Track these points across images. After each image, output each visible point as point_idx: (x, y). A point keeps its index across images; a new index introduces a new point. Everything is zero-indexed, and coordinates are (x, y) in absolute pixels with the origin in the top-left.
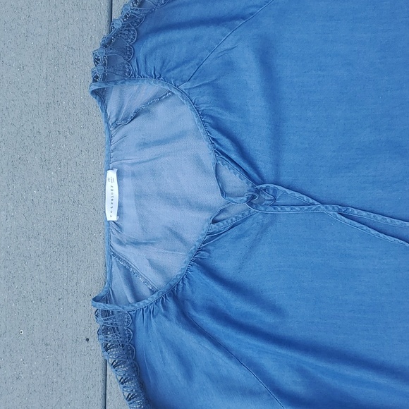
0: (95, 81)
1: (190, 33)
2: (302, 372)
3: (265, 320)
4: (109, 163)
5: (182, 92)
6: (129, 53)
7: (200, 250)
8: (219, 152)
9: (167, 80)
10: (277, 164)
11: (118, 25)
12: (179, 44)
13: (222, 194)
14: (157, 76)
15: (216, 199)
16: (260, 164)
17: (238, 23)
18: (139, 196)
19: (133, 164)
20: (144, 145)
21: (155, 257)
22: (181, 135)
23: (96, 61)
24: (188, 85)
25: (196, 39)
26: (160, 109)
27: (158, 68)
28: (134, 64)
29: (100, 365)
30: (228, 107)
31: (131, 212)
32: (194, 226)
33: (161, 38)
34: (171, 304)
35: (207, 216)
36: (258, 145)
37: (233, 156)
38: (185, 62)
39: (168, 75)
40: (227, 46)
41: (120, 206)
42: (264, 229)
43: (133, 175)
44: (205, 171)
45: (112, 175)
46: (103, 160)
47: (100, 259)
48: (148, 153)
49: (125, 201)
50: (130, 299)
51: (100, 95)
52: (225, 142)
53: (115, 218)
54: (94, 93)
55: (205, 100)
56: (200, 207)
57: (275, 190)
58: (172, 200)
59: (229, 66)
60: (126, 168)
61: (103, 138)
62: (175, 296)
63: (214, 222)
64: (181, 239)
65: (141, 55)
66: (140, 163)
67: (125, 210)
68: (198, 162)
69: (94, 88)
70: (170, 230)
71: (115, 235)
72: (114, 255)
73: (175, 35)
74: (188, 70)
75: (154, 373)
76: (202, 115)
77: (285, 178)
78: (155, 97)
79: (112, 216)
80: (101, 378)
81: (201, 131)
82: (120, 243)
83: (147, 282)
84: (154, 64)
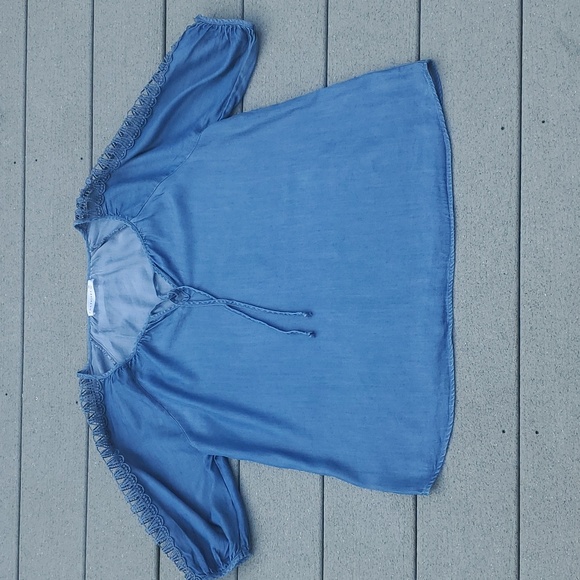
0: (77, 219)
1: (135, 186)
2: (207, 418)
3: (184, 383)
4: (89, 275)
5: (132, 224)
6: (101, 199)
7: (145, 334)
8: (155, 265)
9: (123, 217)
10: (191, 273)
12: (130, 192)
13: (157, 294)
14: (118, 214)
15: (154, 299)
16: (181, 272)
17: (163, 178)
18: (108, 297)
19: (103, 275)
20: (111, 261)
21: (116, 341)
24: (136, 220)
25: (139, 189)
26: (121, 237)
27: (118, 209)
28: (104, 207)
30: (161, 233)
31: (102, 309)
32: (141, 318)
34: (125, 373)
35: (148, 310)
36: (179, 260)
37: (163, 268)
38: (134, 204)
39: (124, 214)
40: (157, 193)
41: (96, 305)
42: (183, 318)
43: (105, 283)
44: (148, 279)
45: (90, 283)
46: (86, 273)
47: (85, 344)
48: (112, 267)
49: (99, 301)
50: (101, 371)
51: (83, 228)
52: (158, 257)
54: (78, 227)
55: (146, 229)
56: (145, 304)
57: (190, 291)
58: (128, 300)
59: (161, 207)
60: (100, 278)
61: (87, 256)
62: (129, 368)
63: (153, 313)
64: (134, 328)
65: (107, 200)
66: (108, 274)
67: (99, 308)
68: (144, 273)
69: (77, 223)
70: (126, 321)
71: (93, 327)
72: (92, 340)
74: (136, 210)
75: (117, 424)
76: (144, 239)
77: (197, 282)
78: (116, 228)
79: (91, 313)
81: (145, 250)
82: (96, 331)
83: (112, 359)
84: (116, 206)
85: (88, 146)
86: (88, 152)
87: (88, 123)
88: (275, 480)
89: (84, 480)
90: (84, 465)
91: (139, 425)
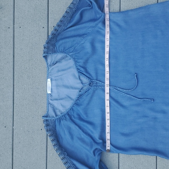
0: (44, 53)
1: (72, 39)
4: (48, 76)
5: (70, 55)
6: (54, 45)
8: (79, 72)
9: (65, 53)
11: (50, 37)
12: (69, 42)
13: (82, 84)
14: (62, 52)
15: (80, 86)
17: (85, 36)
18: (57, 86)
19: (55, 77)
20: (59, 71)
22: (70, 68)
23: (45, 48)
24: (72, 53)
25: (74, 41)
27: (63, 50)
28: (56, 48)
29: (45, 137)
31: (55, 91)
32: (74, 94)
33: (64, 41)
34: (67, 117)
35: (78, 91)
37: (84, 73)
38: (71, 47)
39: (66, 51)
40: (82, 42)
41: (51, 89)
43: (55, 80)
44: (76, 78)
45: (49, 80)
46: (46, 76)
48: (60, 74)
49: (53, 88)
50: (55, 116)
52: (82, 69)
53: (50, 93)
54: (44, 57)
56: (75, 88)
58: (67, 87)
60: (53, 78)
61: (46, 69)
62: (69, 115)
63: (80, 91)
64: (70, 98)
66: (57, 76)
67: (53, 90)
68: (74, 76)
69: (44, 55)
70: (67, 95)
71: (50, 98)
72: (50, 104)
73: (67, 40)
74: (72, 50)
75: (62, 138)
76: (76, 62)
78: (62, 58)
79: (49, 92)
80: (46, 141)
81: (75, 66)
82: (51, 100)
83: (60, 111)
84: (61, 48)
85: (46, 22)
86: (46, 25)
87: (46, 13)
88: (136, 159)
89: (45, 162)
90: (45, 155)
91: (72, 138)
